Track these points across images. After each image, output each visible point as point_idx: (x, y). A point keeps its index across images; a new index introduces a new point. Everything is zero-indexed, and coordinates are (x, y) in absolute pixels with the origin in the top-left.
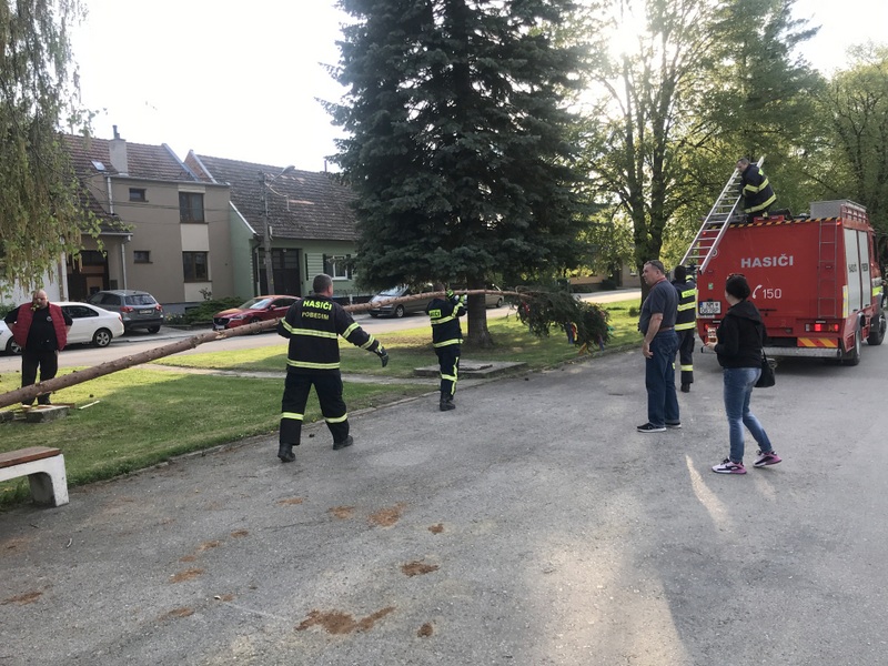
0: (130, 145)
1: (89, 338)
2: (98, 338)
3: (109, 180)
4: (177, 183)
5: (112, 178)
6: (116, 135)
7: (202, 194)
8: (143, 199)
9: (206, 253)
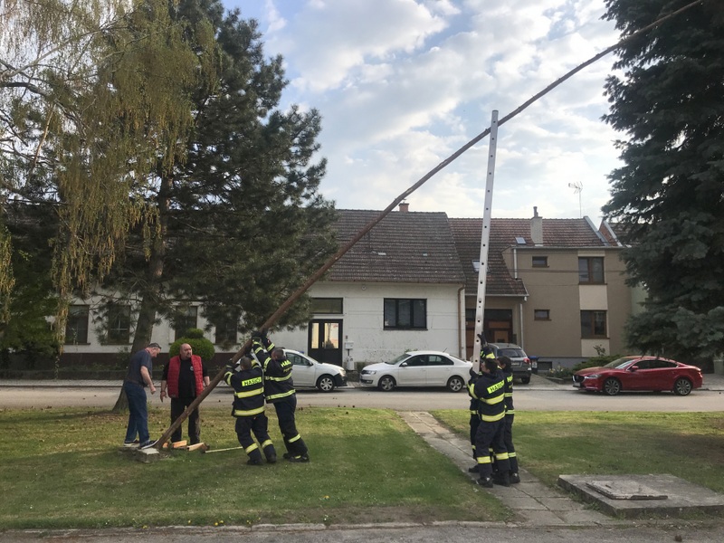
0: (546, 222)
1: (443, 383)
2: (452, 384)
3: (515, 251)
4: (577, 250)
5: (517, 250)
6: (536, 213)
7: (602, 258)
8: (546, 265)
9: (605, 311)
